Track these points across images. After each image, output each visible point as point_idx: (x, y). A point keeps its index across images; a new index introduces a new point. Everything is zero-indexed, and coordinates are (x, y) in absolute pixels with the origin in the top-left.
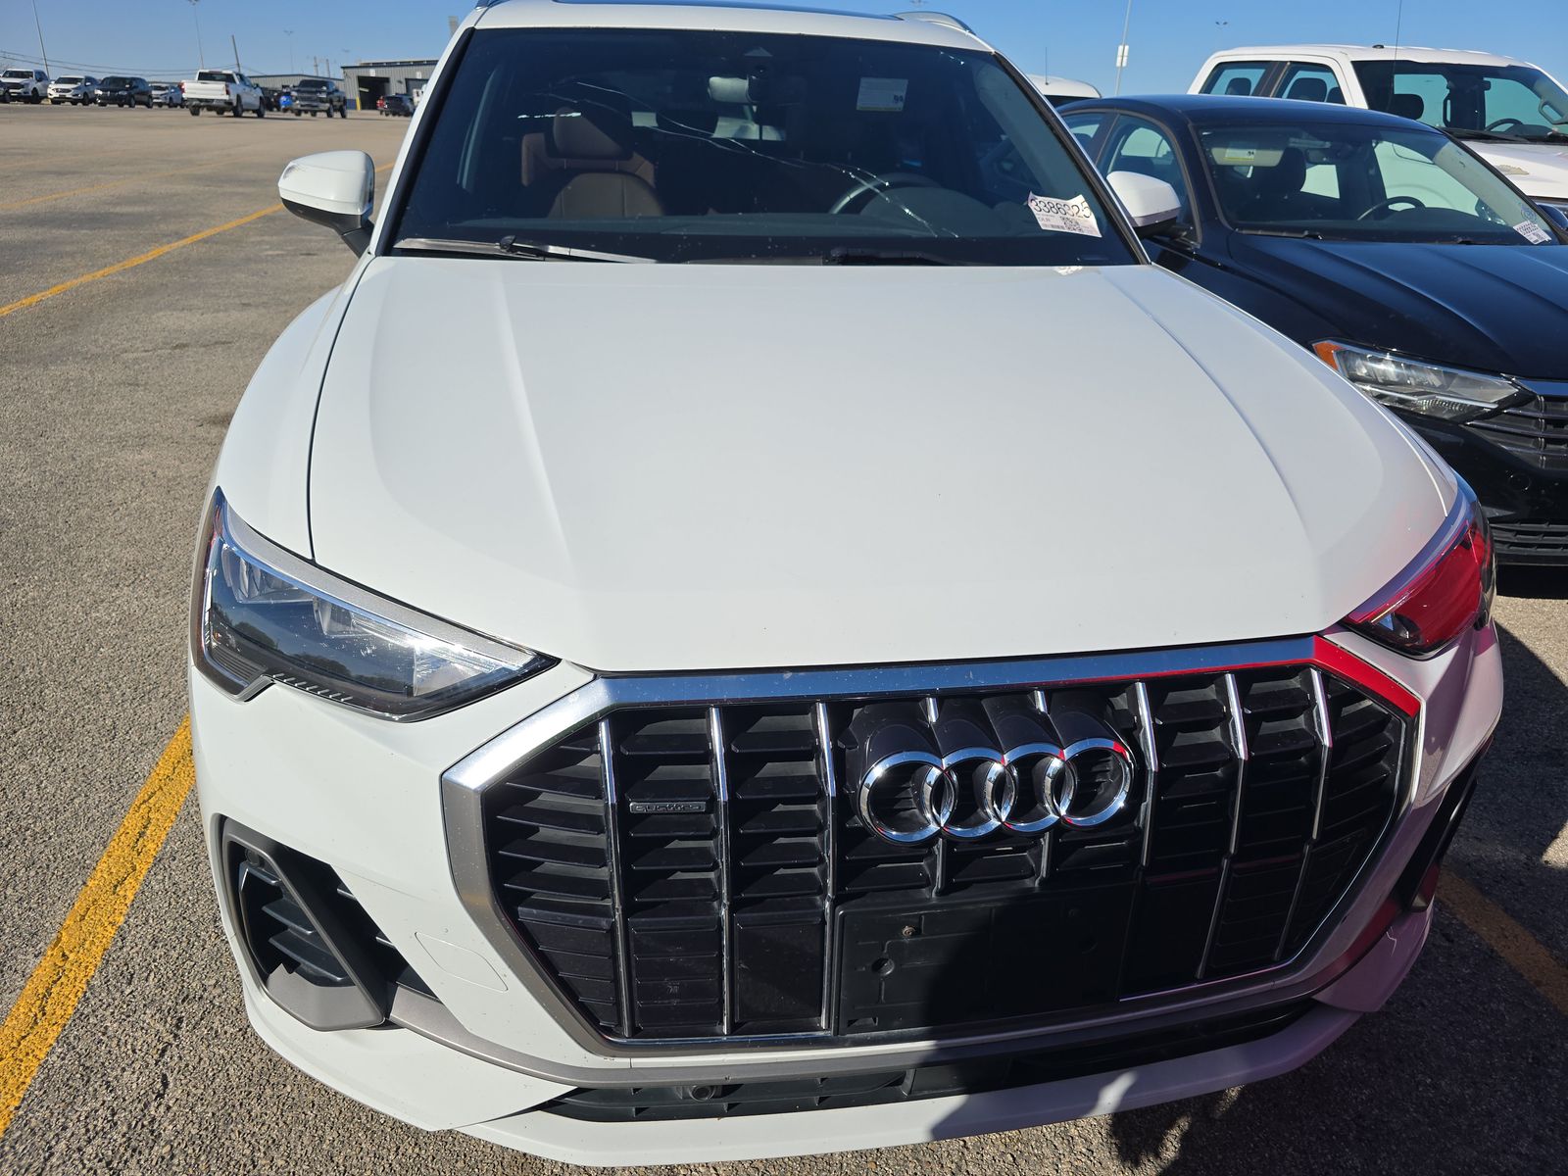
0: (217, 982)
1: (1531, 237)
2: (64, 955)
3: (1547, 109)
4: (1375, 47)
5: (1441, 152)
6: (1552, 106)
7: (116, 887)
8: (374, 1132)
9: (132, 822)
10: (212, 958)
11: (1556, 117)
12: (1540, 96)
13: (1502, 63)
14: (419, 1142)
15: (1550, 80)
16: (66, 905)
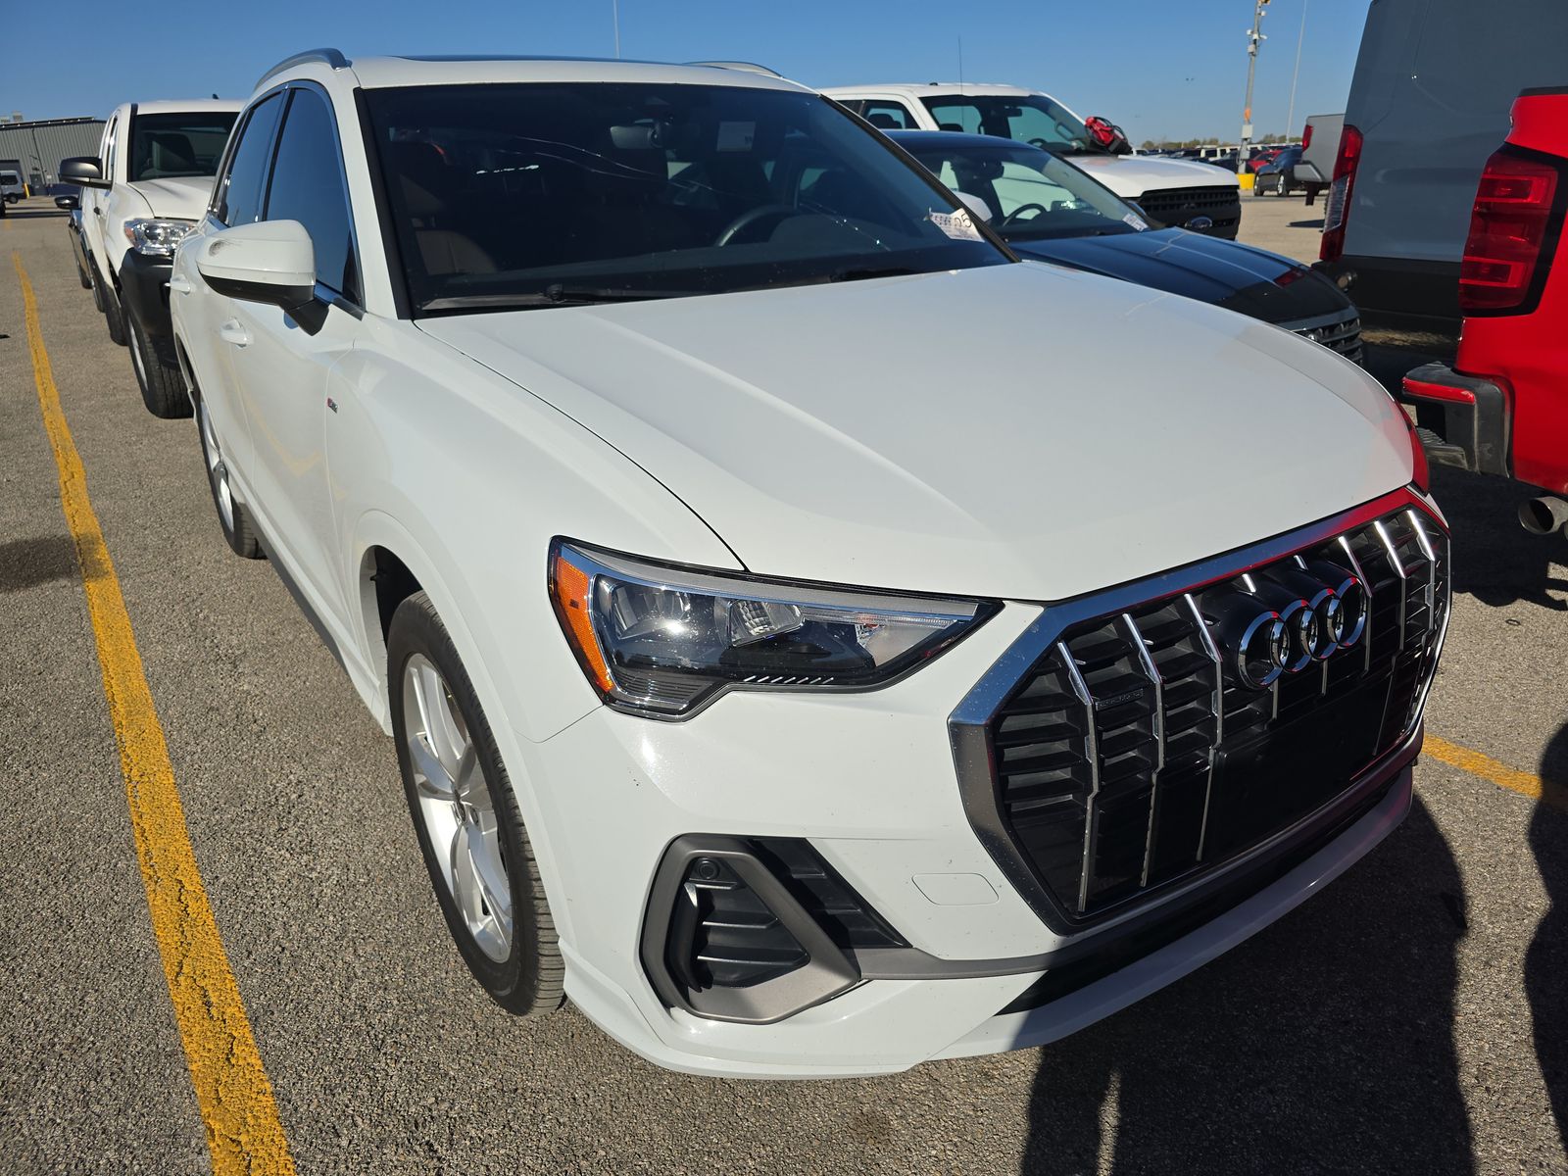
0: (437, 1098)
1: (1138, 227)
2: (233, 1141)
3: (1061, 128)
4: (931, 84)
5: (1047, 165)
6: (1064, 126)
7: (228, 1059)
8: (716, 1153)
9: (183, 996)
10: (410, 1081)
11: (1069, 135)
12: (1053, 118)
13: (1025, 93)
14: (765, 1143)
15: (1058, 106)
16: (185, 1095)
